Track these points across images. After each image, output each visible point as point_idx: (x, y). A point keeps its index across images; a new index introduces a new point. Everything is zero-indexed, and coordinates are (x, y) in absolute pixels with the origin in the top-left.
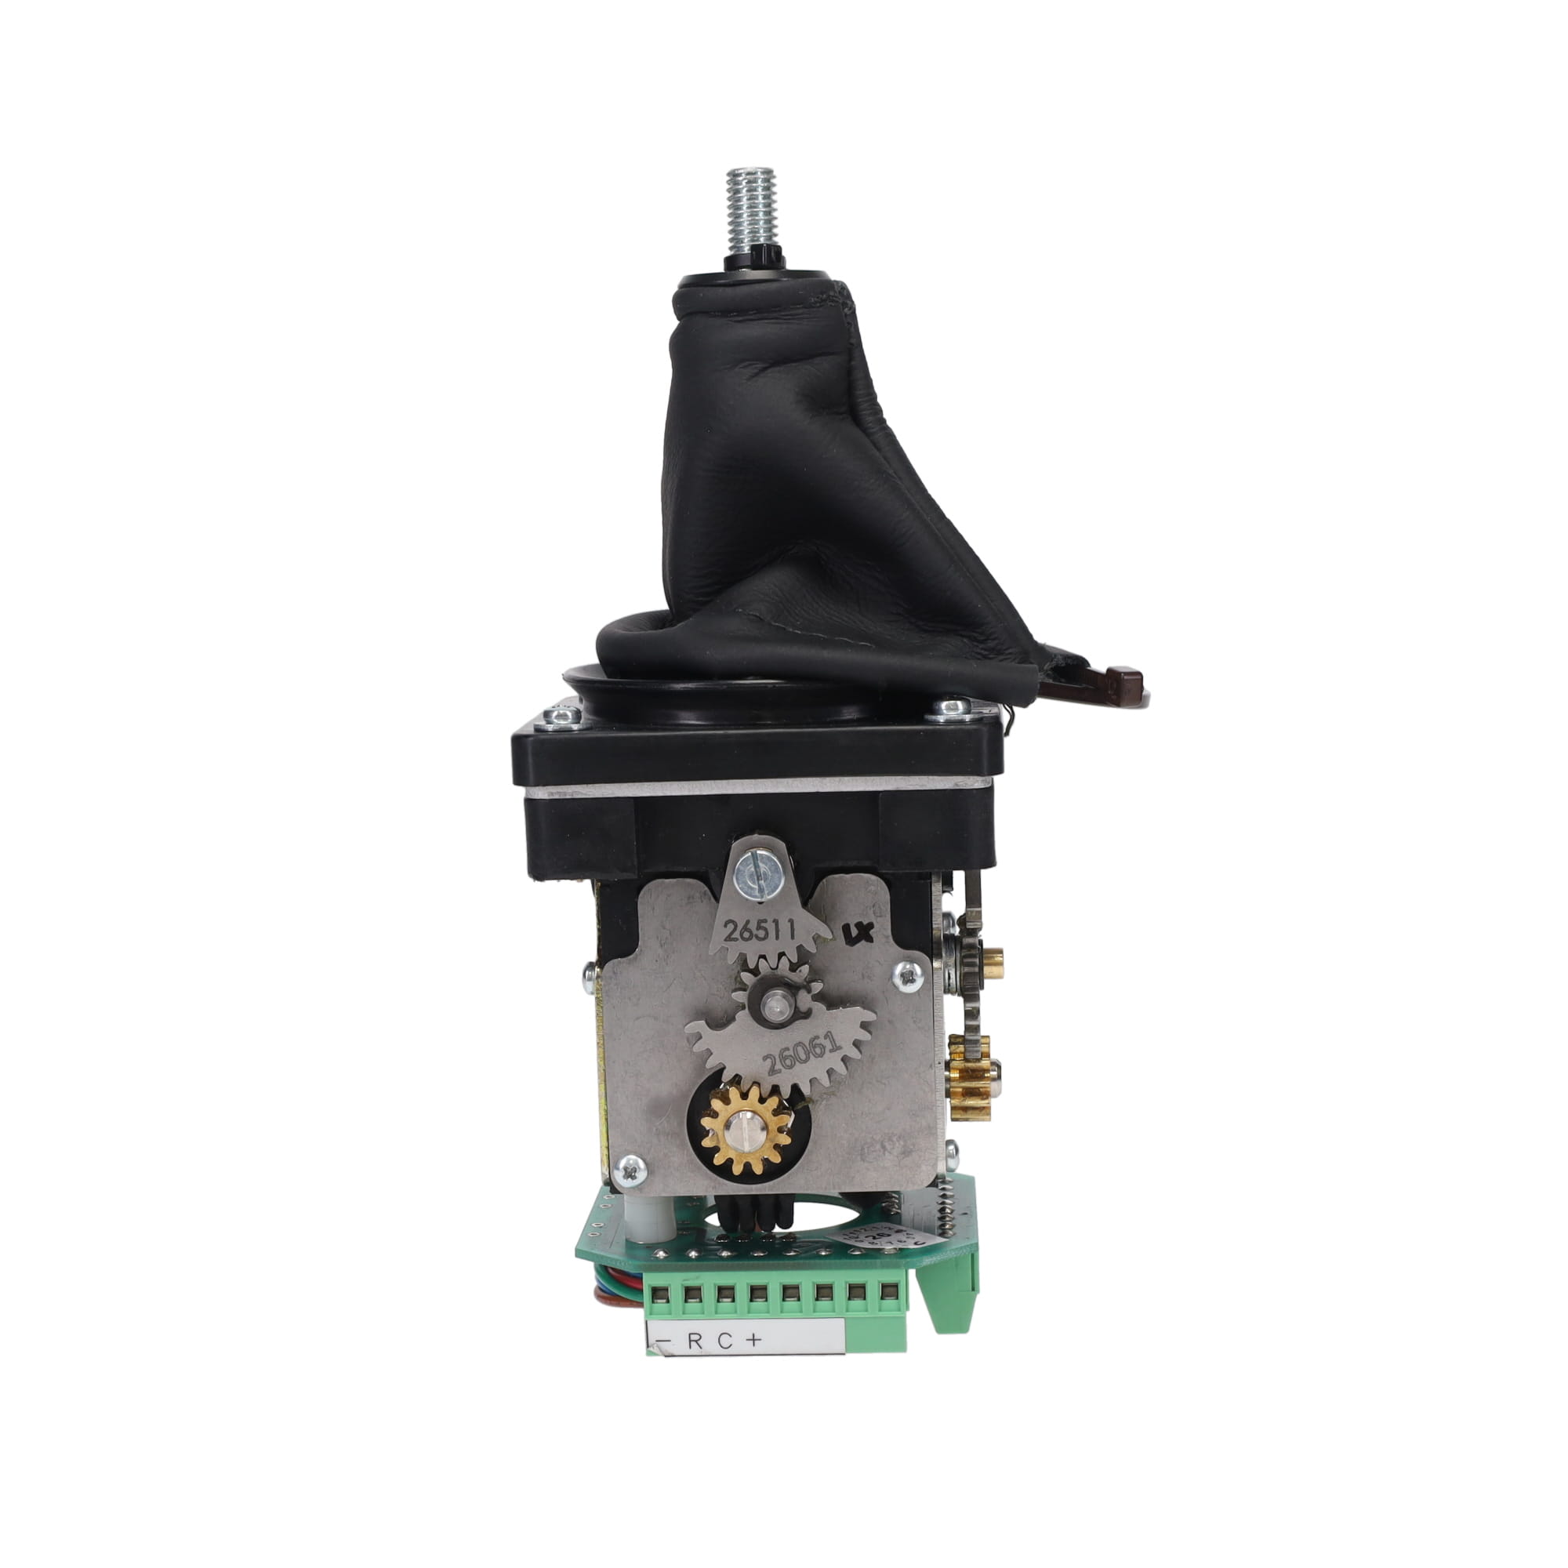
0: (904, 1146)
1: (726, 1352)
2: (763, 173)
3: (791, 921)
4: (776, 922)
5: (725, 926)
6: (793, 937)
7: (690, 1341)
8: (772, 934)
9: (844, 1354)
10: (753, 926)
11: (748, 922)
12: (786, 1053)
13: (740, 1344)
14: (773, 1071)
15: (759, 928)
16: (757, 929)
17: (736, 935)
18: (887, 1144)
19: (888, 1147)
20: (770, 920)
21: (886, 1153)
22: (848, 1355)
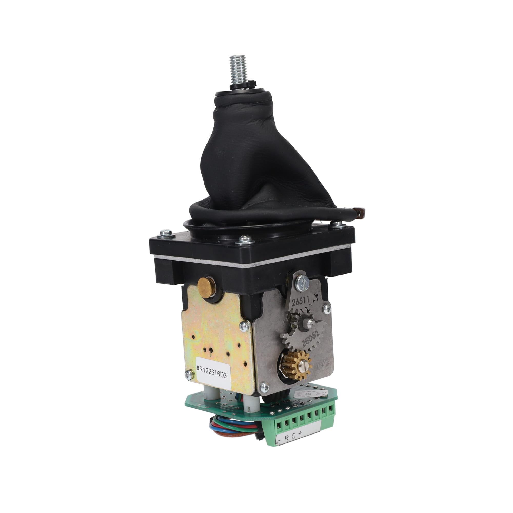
0: (327, 363)
1: (294, 439)
2: (242, 57)
3: (308, 297)
4: (304, 297)
5: (292, 301)
6: (308, 302)
7: (286, 438)
8: (303, 302)
9: (320, 431)
10: (299, 300)
11: (298, 299)
12: (307, 339)
13: (297, 436)
14: (304, 346)
15: (300, 300)
16: (300, 301)
17: (295, 304)
18: (323, 363)
19: (323, 364)
20: (303, 297)
21: (323, 366)
22: (321, 431)
